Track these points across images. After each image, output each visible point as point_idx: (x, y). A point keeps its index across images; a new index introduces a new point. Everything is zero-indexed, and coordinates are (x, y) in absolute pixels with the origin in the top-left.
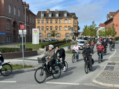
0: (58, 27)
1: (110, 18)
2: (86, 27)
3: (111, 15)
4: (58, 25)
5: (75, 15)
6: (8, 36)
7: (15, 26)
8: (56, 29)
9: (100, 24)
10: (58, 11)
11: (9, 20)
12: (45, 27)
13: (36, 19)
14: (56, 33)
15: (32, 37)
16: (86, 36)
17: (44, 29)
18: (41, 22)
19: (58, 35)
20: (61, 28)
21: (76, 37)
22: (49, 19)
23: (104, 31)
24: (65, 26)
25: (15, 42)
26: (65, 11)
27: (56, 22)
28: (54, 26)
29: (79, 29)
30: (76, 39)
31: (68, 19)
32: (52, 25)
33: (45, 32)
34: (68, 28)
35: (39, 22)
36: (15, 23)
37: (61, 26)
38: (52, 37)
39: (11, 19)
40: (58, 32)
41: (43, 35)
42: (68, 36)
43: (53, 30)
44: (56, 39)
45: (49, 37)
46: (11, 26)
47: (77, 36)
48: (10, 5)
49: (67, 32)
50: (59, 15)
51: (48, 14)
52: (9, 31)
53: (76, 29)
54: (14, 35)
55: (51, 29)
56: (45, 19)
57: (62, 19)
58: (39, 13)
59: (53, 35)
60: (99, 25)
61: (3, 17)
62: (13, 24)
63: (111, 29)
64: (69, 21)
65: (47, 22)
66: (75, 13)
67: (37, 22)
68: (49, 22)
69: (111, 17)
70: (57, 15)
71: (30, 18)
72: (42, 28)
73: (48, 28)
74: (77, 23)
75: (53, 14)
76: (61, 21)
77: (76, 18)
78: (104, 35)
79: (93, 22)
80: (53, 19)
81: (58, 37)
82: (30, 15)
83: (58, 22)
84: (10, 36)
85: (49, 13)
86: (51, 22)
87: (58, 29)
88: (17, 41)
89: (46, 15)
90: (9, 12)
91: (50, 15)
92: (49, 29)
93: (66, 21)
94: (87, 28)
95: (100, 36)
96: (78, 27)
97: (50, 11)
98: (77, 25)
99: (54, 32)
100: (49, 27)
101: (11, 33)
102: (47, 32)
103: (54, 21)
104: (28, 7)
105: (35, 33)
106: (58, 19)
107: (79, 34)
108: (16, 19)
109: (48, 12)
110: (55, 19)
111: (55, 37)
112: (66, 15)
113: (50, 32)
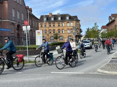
0: (61, 30)
1: (112, 20)
2: (88, 29)
3: (113, 17)
4: (61, 28)
5: (77, 17)
6: (12, 39)
7: (19, 29)
8: (59, 32)
9: (102, 26)
10: (60, 15)
11: (13, 23)
12: (48, 30)
13: (39, 23)
14: (59, 36)
15: (36, 40)
16: (88, 38)
17: (47, 33)
18: (43, 25)
19: (61, 38)
20: (63, 30)
21: (78, 39)
22: (52, 23)
23: (107, 33)
24: (67, 29)
25: (19, 44)
26: (67, 14)
27: (59, 25)
28: (56, 29)
29: (81, 31)
30: (78, 41)
31: (70, 22)
32: (54, 28)
33: (48, 35)
34: (70, 31)
35: (42, 26)
36: (18, 26)
37: (64, 29)
38: (55, 40)
39: (15, 22)
40: (61, 35)
41: (46, 38)
42: (70, 38)
43: (55, 33)
44: (58, 42)
45: (52, 40)
46: (15, 29)
47: (80, 38)
48: (14, 9)
49: (70, 34)
50: (62, 18)
51: (50, 18)
52: (13, 34)
53: (79, 32)
54: (19, 38)
55: (54, 32)
56: (48, 23)
57: (65, 22)
58: (42, 17)
59: (56, 38)
60: (101, 28)
61: (8, 20)
62: (17, 27)
63: (113, 30)
64: (72, 23)
65: (50, 26)
66: (77, 16)
67: (40, 26)
68: (52, 25)
69: (113, 18)
70: (59, 19)
71: (34, 22)
72: (45, 31)
73: (50, 31)
74: (79, 26)
75: (56, 17)
76: (63, 24)
77: (78, 21)
78: (106, 37)
79: (95, 24)
80: (56, 23)
81: (61, 40)
82: (33, 19)
83: (61, 25)
84: (14, 39)
85: (52, 17)
86: (54, 26)
87: (61, 32)
88: (22, 44)
89: (48, 18)
90: (13, 16)
91: (53, 19)
92: (52, 32)
93: (68, 24)
94: (90, 30)
95: (102, 37)
96: (81, 30)
97: (52, 15)
98: (79, 27)
99: (56, 35)
100: (52, 30)
101: (15, 36)
102: (50, 35)
103: (56, 25)
104: (31, 11)
105: (38, 34)
106: (61, 22)
107: (81, 37)
108: (20, 23)
109: (50, 16)
110: (57, 23)
111: (58, 40)
112: (68, 18)
113: (53, 35)
